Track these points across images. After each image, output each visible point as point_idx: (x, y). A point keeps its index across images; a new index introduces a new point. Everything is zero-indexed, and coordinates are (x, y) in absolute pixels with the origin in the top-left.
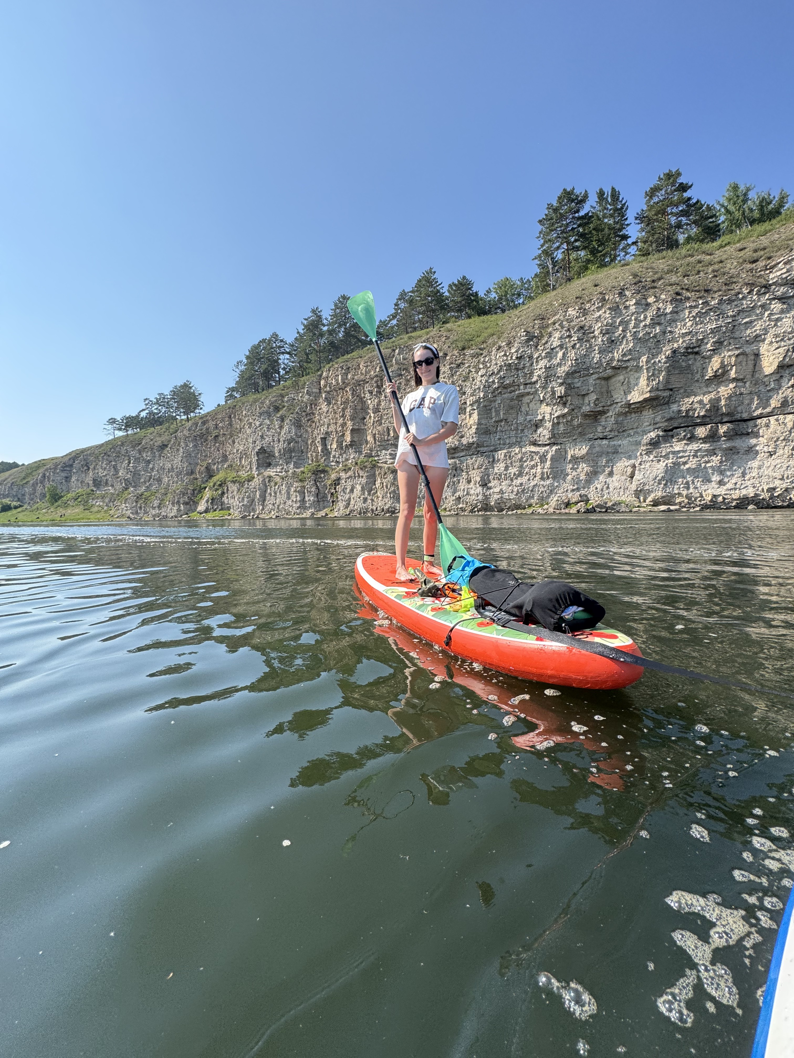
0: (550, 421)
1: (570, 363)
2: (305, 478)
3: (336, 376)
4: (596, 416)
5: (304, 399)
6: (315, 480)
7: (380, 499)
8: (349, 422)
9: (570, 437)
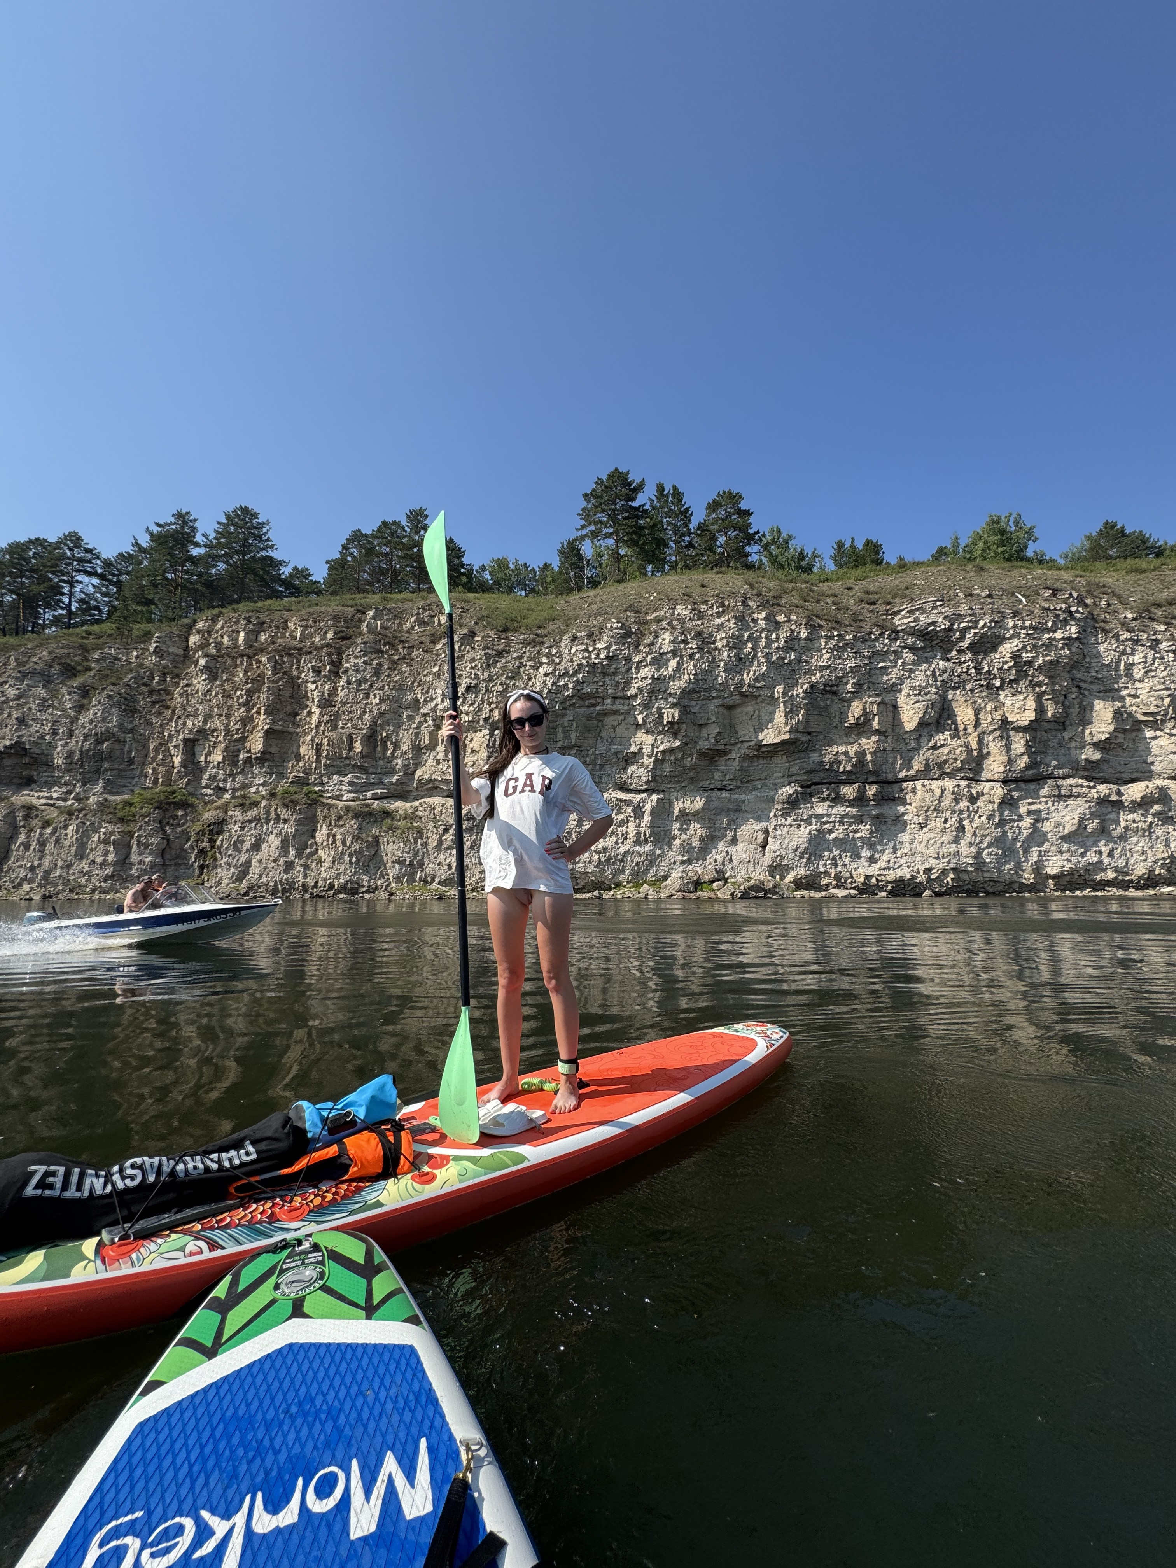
0: (650, 757)
1: (686, 677)
2: (134, 816)
3: (233, 631)
4: (713, 756)
5: (146, 662)
6: (160, 822)
7: (327, 865)
8: (263, 717)
9: (678, 782)
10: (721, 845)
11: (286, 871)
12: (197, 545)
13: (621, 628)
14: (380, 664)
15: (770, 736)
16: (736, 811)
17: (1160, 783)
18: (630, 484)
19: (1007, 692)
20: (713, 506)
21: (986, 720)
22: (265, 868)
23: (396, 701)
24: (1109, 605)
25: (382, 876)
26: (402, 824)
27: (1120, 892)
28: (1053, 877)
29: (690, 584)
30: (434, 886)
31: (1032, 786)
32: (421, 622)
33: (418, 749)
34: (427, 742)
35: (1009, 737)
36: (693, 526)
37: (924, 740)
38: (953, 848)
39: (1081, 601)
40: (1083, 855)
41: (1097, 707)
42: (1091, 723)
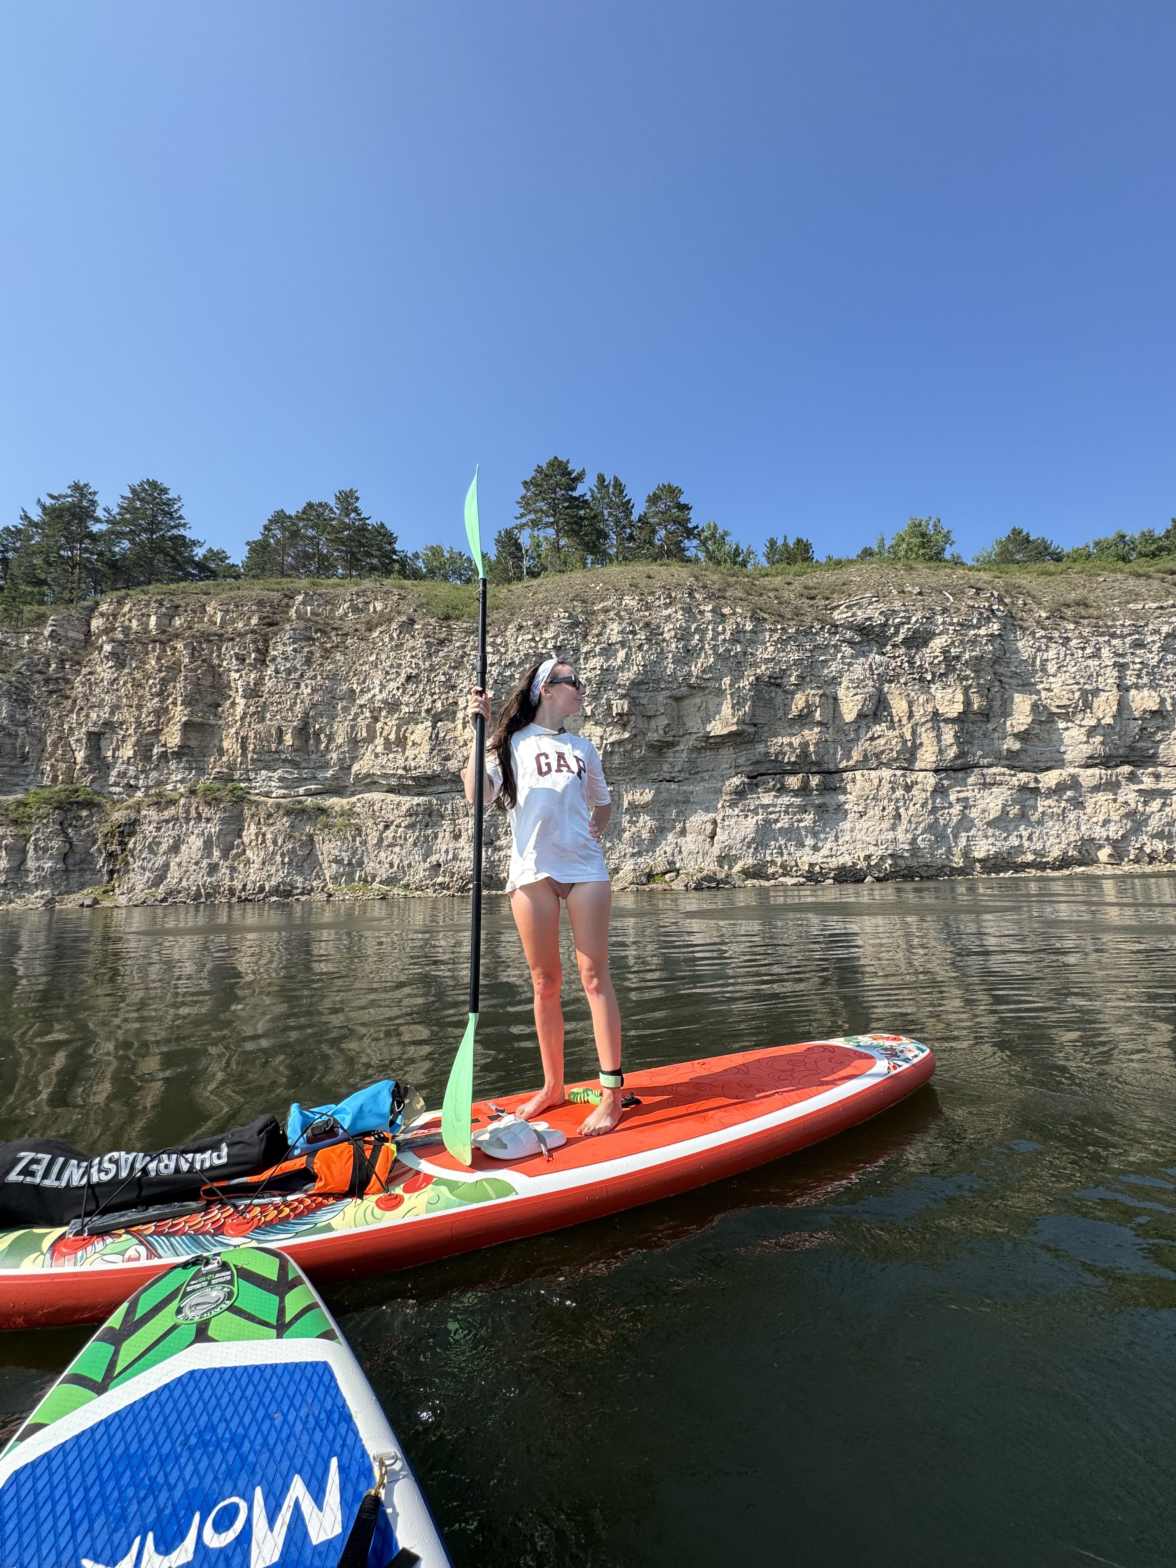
1: (635, 668)
2: (30, 817)
3: (143, 615)
4: (661, 748)
5: (41, 648)
6: (61, 824)
7: (256, 866)
8: (179, 708)
9: (627, 774)
10: (670, 837)
11: (210, 874)
12: (98, 520)
13: (569, 618)
14: (311, 652)
15: (717, 728)
16: (684, 802)
17: (1072, 770)
18: (570, 474)
19: (937, 685)
20: (654, 500)
21: (918, 712)
22: (186, 872)
23: (330, 691)
24: (1025, 604)
25: (318, 877)
26: (339, 821)
27: (1039, 874)
28: (979, 861)
29: (636, 575)
30: (376, 885)
31: (960, 775)
32: (355, 609)
33: (354, 742)
34: (365, 734)
35: (939, 728)
36: (634, 517)
37: (863, 731)
38: (890, 835)
39: (1001, 600)
40: (1006, 839)
41: (1016, 700)
42: (1012, 715)
